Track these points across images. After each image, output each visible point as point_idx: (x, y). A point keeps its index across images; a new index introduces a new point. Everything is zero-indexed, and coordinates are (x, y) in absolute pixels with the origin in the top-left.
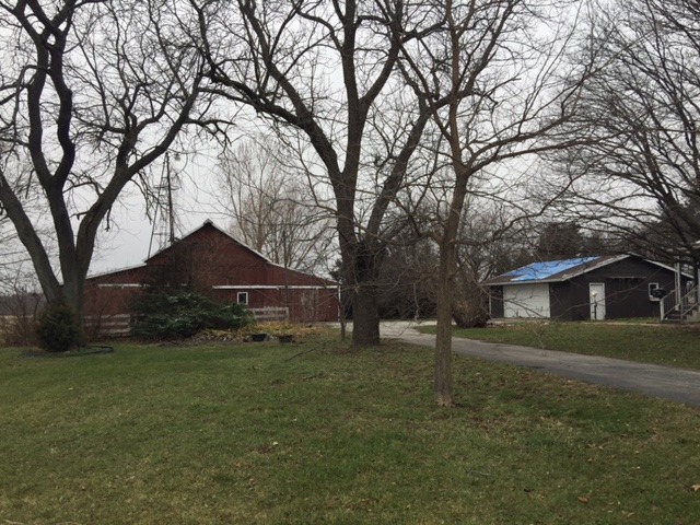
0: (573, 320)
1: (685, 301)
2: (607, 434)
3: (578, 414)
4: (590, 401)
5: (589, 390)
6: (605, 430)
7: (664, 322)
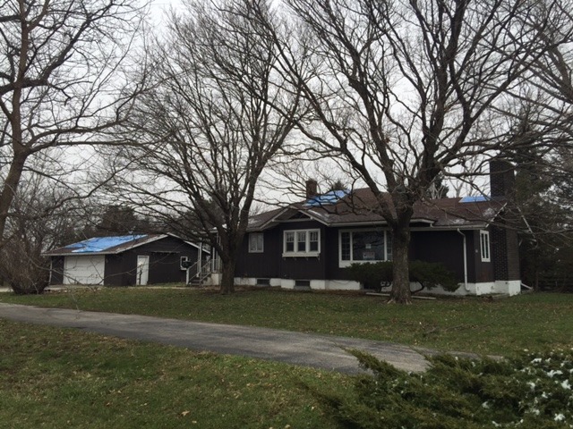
0: (122, 286)
1: (204, 270)
2: (126, 380)
3: (107, 365)
4: (118, 353)
5: (119, 345)
6: (124, 376)
7: (188, 286)
